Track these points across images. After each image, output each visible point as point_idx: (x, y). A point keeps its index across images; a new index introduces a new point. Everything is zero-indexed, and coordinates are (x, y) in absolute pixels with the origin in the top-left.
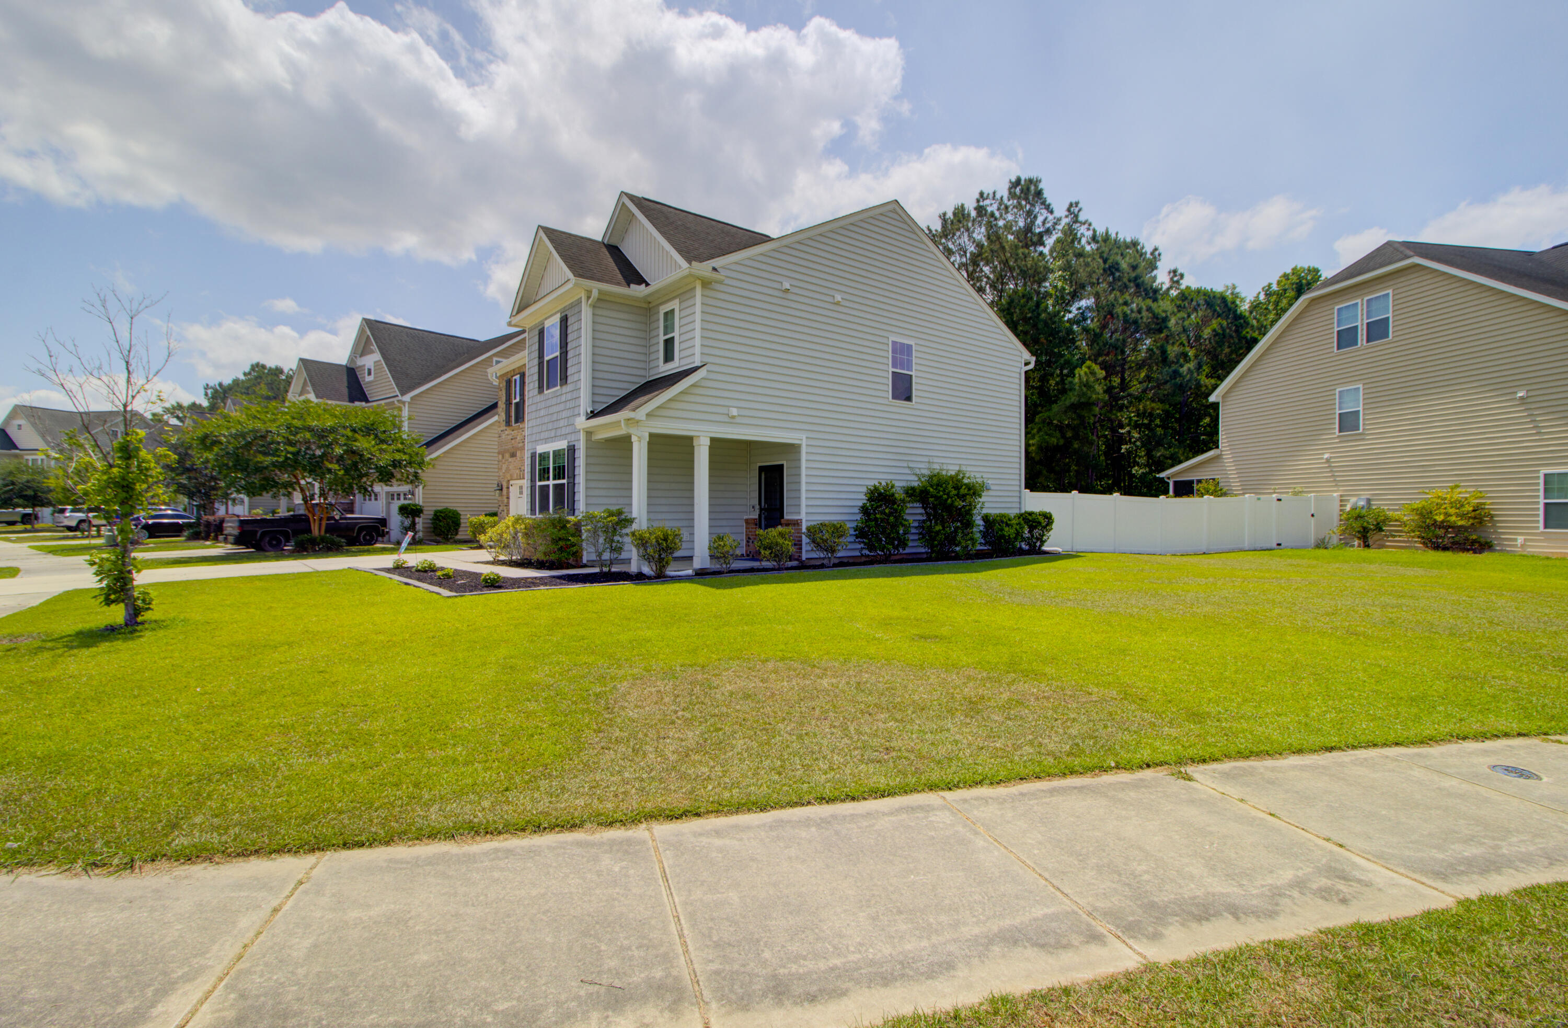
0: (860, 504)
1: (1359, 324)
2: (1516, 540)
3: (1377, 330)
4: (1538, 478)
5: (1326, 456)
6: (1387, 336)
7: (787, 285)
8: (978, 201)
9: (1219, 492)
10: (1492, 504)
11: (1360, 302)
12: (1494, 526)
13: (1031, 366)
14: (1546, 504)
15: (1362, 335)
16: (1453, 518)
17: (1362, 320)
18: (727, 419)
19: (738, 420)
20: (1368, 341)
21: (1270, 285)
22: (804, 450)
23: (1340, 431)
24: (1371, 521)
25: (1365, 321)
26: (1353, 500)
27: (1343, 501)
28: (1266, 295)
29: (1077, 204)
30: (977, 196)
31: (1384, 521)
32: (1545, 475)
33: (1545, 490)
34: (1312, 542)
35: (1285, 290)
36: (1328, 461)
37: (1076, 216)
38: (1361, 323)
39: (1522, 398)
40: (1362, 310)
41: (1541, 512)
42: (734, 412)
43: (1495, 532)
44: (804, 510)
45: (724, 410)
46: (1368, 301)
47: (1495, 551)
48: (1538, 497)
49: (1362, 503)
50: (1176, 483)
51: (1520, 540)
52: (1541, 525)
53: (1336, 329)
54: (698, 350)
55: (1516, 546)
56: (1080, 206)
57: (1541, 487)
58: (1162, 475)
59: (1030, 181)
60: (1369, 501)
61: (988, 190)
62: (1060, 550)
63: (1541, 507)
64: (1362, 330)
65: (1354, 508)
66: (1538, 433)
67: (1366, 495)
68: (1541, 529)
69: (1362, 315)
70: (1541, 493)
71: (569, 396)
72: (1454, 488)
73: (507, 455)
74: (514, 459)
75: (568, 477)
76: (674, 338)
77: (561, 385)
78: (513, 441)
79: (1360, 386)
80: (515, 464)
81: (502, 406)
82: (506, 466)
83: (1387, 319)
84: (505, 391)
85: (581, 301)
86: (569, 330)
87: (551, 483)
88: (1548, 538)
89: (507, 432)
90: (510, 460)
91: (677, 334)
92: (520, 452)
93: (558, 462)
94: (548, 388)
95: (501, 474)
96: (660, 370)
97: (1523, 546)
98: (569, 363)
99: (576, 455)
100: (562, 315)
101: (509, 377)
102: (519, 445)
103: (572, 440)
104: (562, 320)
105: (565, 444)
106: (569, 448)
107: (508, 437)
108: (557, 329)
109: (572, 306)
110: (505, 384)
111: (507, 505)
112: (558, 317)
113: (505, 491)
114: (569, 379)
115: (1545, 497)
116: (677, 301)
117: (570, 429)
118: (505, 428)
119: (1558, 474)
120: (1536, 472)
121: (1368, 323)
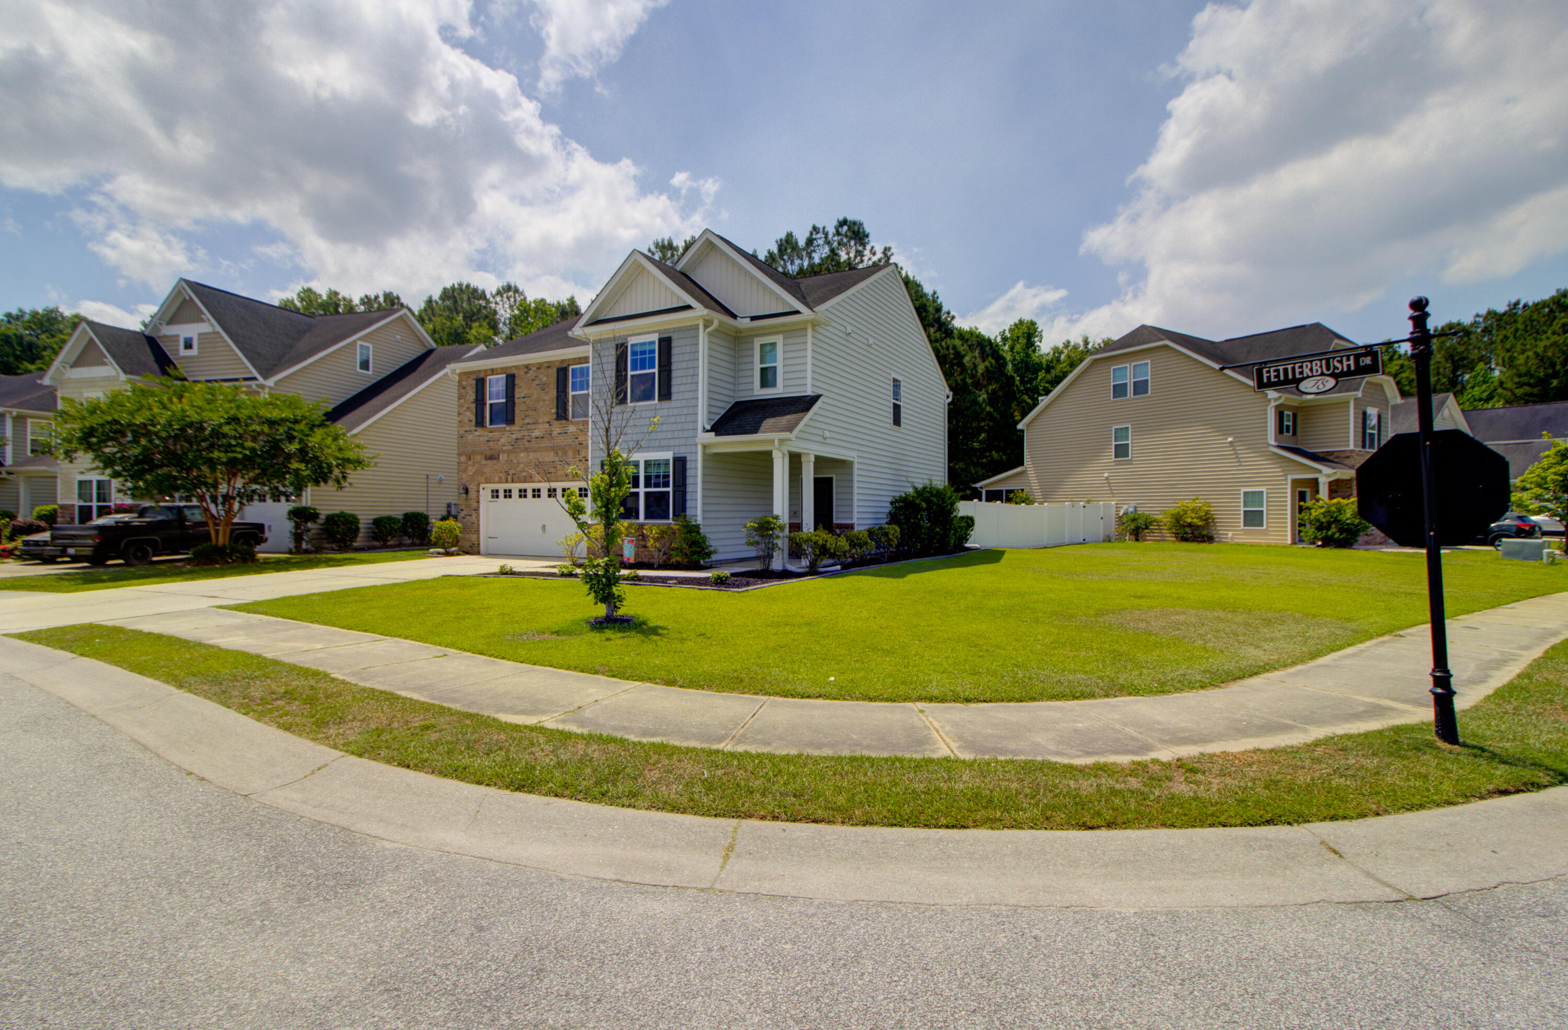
0: (887, 510)
1: (1128, 381)
2: (1227, 534)
3: (1141, 388)
4: (1240, 494)
5: (1106, 475)
6: (1147, 392)
7: (849, 331)
8: (811, 234)
9: (1027, 501)
10: (1214, 510)
11: (1129, 366)
12: (1215, 525)
13: (950, 400)
14: (1245, 512)
15: (1130, 390)
16: (1195, 520)
17: (1130, 379)
18: (821, 439)
19: (828, 441)
20: (1135, 394)
21: (1004, 332)
22: (856, 466)
23: (1116, 457)
24: (1141, 522)
25: (1132, 381)
26: (1125, 507)
27: (1118, 508)
28: (1002, 339)
29: (890, 249)
30: (810, 229)
31: (1151, 523)
32: (1245, 493)
33: (1245, 502)
34: (1101, 538)
35: (1018, 338)
36: (1107, 478)
37: (889, 259)
38: (1130, 381)
39: (1230, 442)
40: (1130, 372)
41: (1242, 516)
42: (827, 434)
43: (1216, 529)
44: (855, 516)
45: (820, 432)
46: (1134, 366)
47: (1215, 541)
48: (1240, 506)
49: (1131, 509)
50: (987, 492)
51: (1230, 534)
52: (1242, 524)
53: (1112, 384)
54: (809, 381)
55: (1228, 538)
56: (892, 251)
57: (1242, 500)
58: (978, 485)
59: (855, 223)
60: (1135, 508)
61: (820, 225)
62: (977, 546)
63: (1242, 513)
64: (1130, 386)
65: (1125, 514)
66: (1240, 466)
67: (1133, 503)
68: (1242, 527)
69: (1130, 375)
70: (1242, 504)
71: (675, 412)
72: (1194, 500)
73: (478, 458)
74: (495, 461)
75: (674, 485)
76: (775, 367)
77: (659, 400)
78: (491, 444)
79: (1130, 426)
80: (496, 467)
81: (466, 405)
82: (476, 468)
83: (1147, 381)
84: (474, 390)
85: (696, 327)
86: (675, 351)
87: (642, 490)
88: (1246, 533)
89: (477, 433)
90: (484, 462)
91: (779, 364)
92: (506, 455)
93: (653, 472)
94: (632, 402)
95: (464, 476)
96: (756, 393)
97: (1232, 538)
98: (674, 382)
99: (688, 466)
100: (662, 336)
101: (482, 375)
102: (504, 448)
103: (682, 452)
104: (661, 340)
105: (668, 455)
106: (676, 460)
107: (481, 439)
108: (651, 347)
109: (680, 330)
110: (474, 382)
111: (477, 510)
112: (655, 337)
113: (472, 494)
114: (674, 396)
115: (1245, 506)
116: (781, 337)
117: (677, 442)
118: (473, 428)
119: (1253, 492)
120: (1239, 490)
121: (1134, 382)
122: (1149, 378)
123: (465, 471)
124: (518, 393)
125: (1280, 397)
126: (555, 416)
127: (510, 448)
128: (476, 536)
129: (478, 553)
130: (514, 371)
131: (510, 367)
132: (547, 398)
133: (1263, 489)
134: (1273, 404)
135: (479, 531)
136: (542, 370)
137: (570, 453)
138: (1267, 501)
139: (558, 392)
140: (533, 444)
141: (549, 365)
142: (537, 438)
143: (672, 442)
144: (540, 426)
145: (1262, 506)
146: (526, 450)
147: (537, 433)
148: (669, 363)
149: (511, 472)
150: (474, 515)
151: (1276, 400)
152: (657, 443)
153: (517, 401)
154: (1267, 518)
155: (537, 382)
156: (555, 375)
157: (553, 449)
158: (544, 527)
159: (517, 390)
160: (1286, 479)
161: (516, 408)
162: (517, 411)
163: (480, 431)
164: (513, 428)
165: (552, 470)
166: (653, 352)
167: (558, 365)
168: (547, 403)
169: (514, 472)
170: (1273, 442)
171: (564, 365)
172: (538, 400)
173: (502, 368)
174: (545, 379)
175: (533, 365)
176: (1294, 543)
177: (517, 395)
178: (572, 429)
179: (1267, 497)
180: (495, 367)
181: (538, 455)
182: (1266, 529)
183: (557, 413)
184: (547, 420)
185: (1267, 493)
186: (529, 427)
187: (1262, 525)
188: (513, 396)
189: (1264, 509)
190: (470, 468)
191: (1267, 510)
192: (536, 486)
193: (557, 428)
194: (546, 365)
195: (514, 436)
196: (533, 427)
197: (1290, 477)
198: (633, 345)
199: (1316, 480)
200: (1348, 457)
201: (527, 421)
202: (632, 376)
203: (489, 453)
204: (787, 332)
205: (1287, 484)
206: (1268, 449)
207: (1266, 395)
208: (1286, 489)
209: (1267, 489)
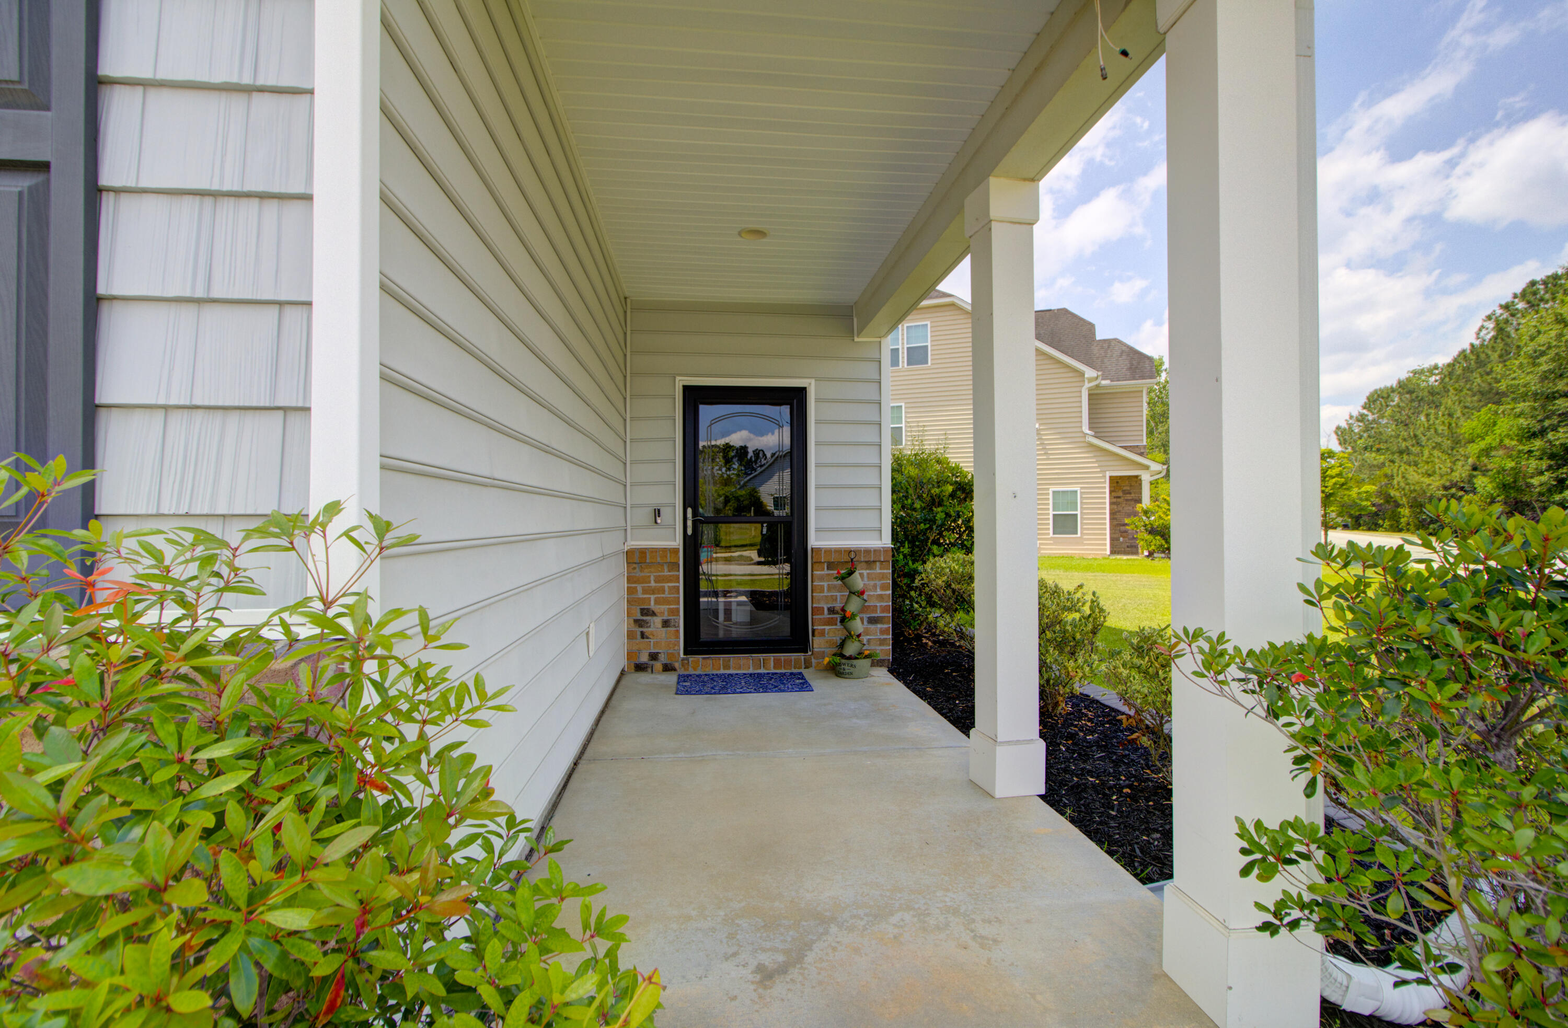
1: (900, 347)
3: (917, 355)
4: (1048, 494)
6: (927, 363)
14: (1054, 515)
15: (904, 357)
17: (903, 344)
20: (908, 364)
25: (906, 346)
32: (1054, 492)
33: (1054, 504)
38: (902, 346)
40: (903, 334)
41: (1051, 522)
46: (908, 328)
48: (1048, 509)
52: (1051, 531)
57: (1051, 502)
63: (1051, 517)
64: (903, 353)
66: (1049, 459)
68: (1051, 535)
69: (903, 339)
70: (1051, 507)
79: (903, 404)
83: (925, 347)
88: (1057, 542)
115: (1054, 510)
119: (1063, 492)
120: (1048, 489)
121: (908, 348)
122: (929, 344)
125: (1096, 378)
133: (1076, 488)
134: (1087, 385)
138: (1081, 503)
145: (1076, 510)
151: (1091, 379)
154: (1081, 523)
160: (1104, 476)
170: (1087, 430)
176: (1114, 553)
179: (1082, 498)
182: (1081, 537)
185: (1082, 493)
187: (1076, 533)
189: (1078, 512)
191: (1082, 513)
197: (1108, 474)
199: (1137, 478)
205: (1105, 482)
206: (1082, 440)
207: (1082, 374)
208: (1105, 488)
209: (1082, 488)
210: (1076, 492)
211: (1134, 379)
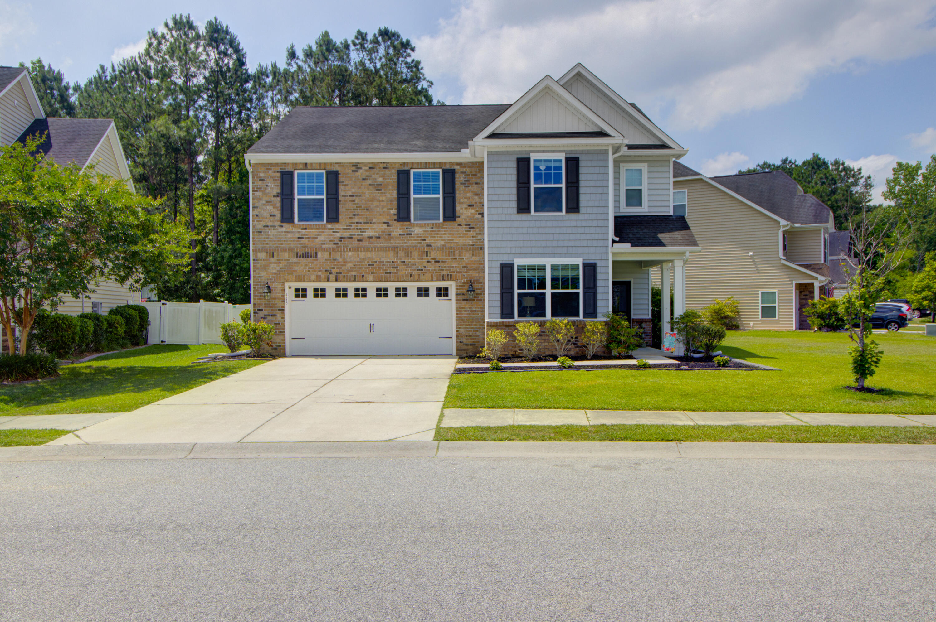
2: (749, 324)
4: (758, 294)
10: (740, 306)
12: (739, 317)
14: (762, 307)
16: (729, 314)
32: (762, 293)
33: (762, 300)
39: (751, 256)
41: (760, 310)
43: (740, 320)
47: (740, 330)
48: (758, 303)
51: (751, 324)
52: (760, 316)
54: (671, 204)
55: (750, 327)
57: (760, 299)
63: (760, 308)
66: (758, 273)
68: (760, 318)
70: (760, 302)
71: (584, 223)
72: (729, 298)
73: (286, 255)
74: (310, 260)
75: (584, 287)
76: (640, 190)
77: (568, 211)
78: (302, 241)
80: (312, 265)
81: (266, 199)
82: (281, 265)
83: (685, 205)
84: (279, 183)
85: (606, 152)
86: (582, 170)
87: (548, 291)
88: (763, 322)
89: (284, 229)
90: (295, 260)
91: (644, 188)
92: (326, 255)
93: (560, 274)
94: (536, 211)
95: (263, 274)
96: (622, 210)
97: (753, 326)
98: (582, 197)
99: (599, 270)
100: (568, 156)
101: (289, 169)
102: (324, 246)
103: (591, 259)
104: (568, 160)
105: (579, 261)
106: (585, 265)
107: (289, 235)
108: (557, 164)
109: (588, 152)
110: (279, 175)
111: (282, 310)
112: (562, 156)
113: (276, 293)
114: (582, 210)
115: (762, 303)
116: (646, 165)
117: (586, 250)
118: (279, 223)
119: (768, 293)
120: (758, 291)
121: (674, 206)
122: (686, 203)
123: (265, 268)
124: (342, 191)
125: (788, 224)
126: (396, 217)
127: (332, 246)
128: (281, 337)
129: (284, 355)
130: (336, 168)
131: (331, 164)
132: (384, 198)
133: (775, 290)
134: (782, 229)
135: (284, 332)
136: (376, 171)
137: (416, 254)
138: (778, 299)
139: (399, 193)
140: (364, 244)
141: (386, 167)
142: (371, 237)
143: (580, 250)
144: (375, 226)
145: (775, 303)
146: (357, 249)
147: (370, 233)
148: (577, 181)
149: (333, 271)
150: (279, 316)
151: (784, 226)
152: (564, 250)
153: (340, 198)
154: (778, 311)
155: (369, 182)
156: (395, 177)
157: (395, 249)
158: (372, 326)
159: (341, 188)
160: (792, 284)
161: (340, 207)
162: (342, 209)
163: (287, 227)
164: (336, 226)
165: (392, 270)
166: (560, 168)
167: (398, 167)
168: (382, 204)
169: (338, 271)
170: (782, 257)
171: (406, 168)
172: (372, 200)
173: (320, 164)
174: (381, 179)
175: (365, 164)
176: (796, 330)
177: (341, 193)
178: (417, 231)
179: (778, 296)
180: (308, 162)
181: (369, 255)
182: (778, 320)
183: (399, 214)
184: (385, 220)
185: (778, 293)
186: (359, 226)
187: (775, 317)
188: (337, 193)
189: (776, 305)
190: (272, 265)
191: (778, 305)
192: (360, 285)
193: (397, 229)
194: (381, 166)
195: (338, 235)
196: (366, 226)
197: (794, 282)
198: (535, 161)
199: (813, 284)
200: (821, 268)
201: (356, 220)
202: (535, 188)
203: (301, 251)
204: (652, 162)
205: (792, 287)
206: (779, 262)
207: (779, 223)
208: (792, 290)
209: (778, 290)
210: (775, 293)
211: (816, 223)
